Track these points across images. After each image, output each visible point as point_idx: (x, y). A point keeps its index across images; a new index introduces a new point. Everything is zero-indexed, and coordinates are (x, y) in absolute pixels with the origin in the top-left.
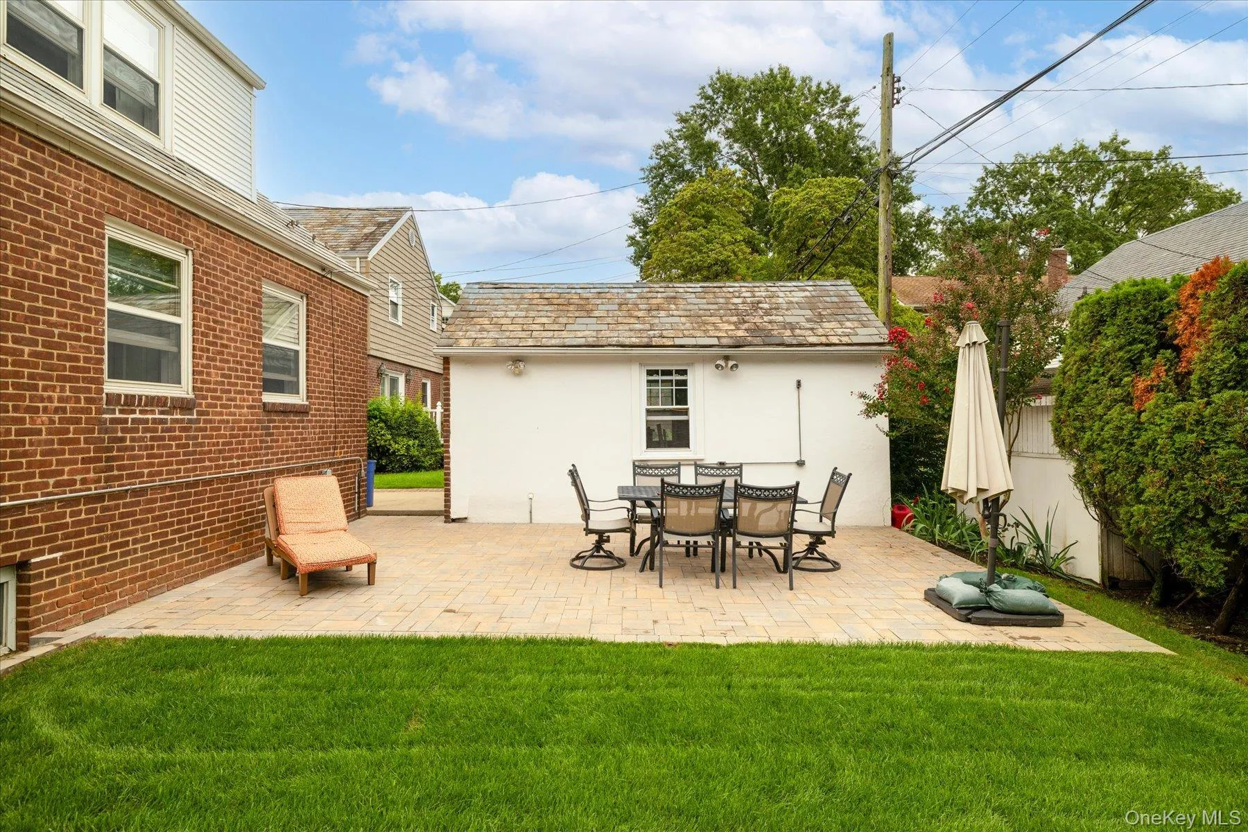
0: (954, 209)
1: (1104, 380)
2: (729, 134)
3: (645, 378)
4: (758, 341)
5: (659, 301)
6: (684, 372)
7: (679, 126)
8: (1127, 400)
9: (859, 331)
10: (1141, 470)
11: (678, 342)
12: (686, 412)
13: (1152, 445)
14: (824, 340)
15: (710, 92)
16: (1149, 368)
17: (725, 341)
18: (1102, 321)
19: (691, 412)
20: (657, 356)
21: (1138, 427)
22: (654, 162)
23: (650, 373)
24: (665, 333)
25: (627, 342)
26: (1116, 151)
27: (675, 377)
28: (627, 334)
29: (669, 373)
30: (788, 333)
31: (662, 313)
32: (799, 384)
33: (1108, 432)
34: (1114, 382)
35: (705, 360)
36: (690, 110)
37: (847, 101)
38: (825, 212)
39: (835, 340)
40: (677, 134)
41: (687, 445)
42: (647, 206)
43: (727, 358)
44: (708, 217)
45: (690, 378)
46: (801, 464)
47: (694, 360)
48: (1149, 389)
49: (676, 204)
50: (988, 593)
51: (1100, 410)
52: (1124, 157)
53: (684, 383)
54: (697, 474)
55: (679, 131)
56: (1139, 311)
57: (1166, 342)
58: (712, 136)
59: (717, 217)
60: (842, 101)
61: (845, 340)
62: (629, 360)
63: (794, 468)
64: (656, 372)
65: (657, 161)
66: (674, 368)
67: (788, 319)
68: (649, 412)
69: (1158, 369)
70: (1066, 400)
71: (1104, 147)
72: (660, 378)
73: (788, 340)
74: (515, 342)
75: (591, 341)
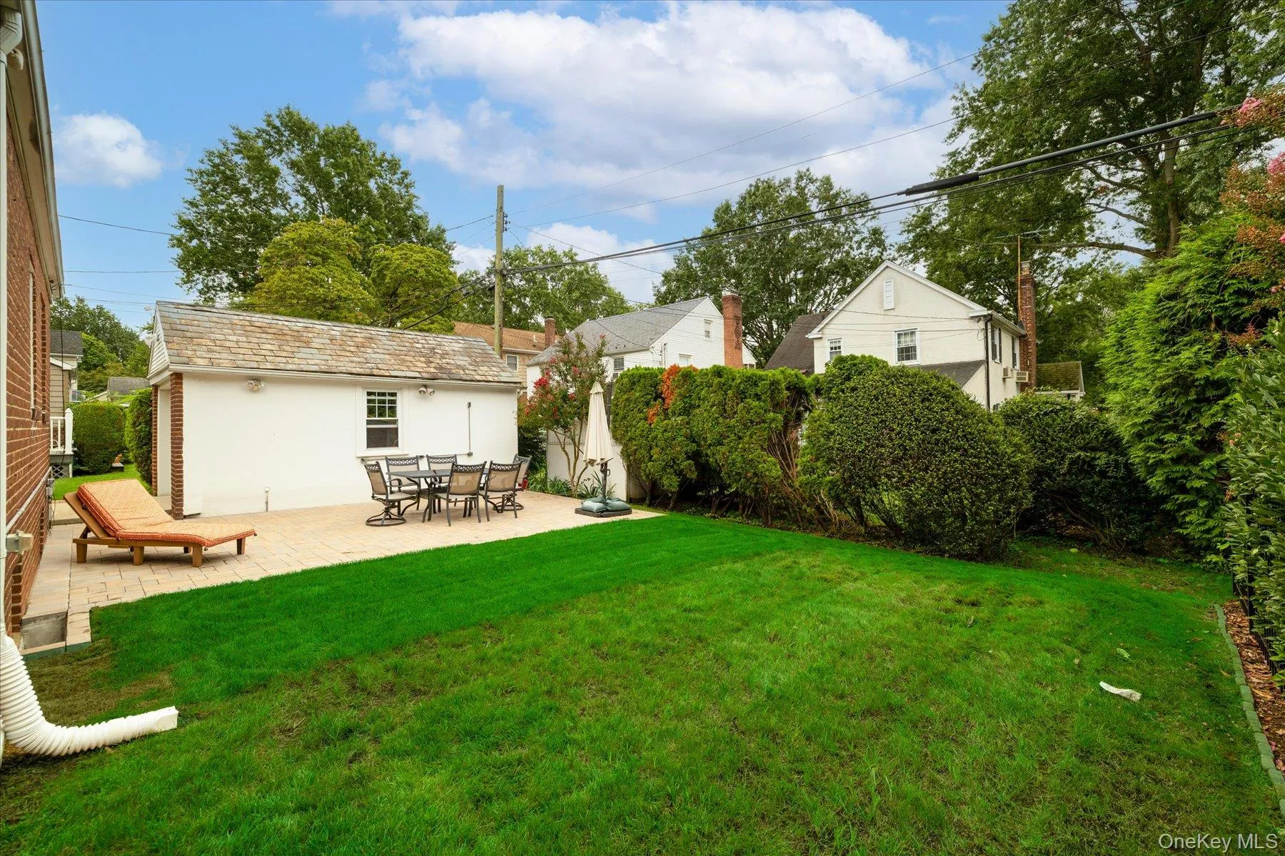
0: (476, 272)
1: (636, 410)
2: (293, 165)
3: (365, 398)
4: (445, 376)
5: (361, 340)
6: (394, 394)
7: (237, 141)
8: (646, 419)
9: (502, 374)
10: (651, 448)
11: (393, 373)
12: (395, 422)
13: (656, 437)
14: (484, 378)
15: (277, 123)
16: (654, 406)
17: (425, 375)
18: (634, 383)
19: (400, 423)
20: (376, 383)
21: (650, 430)
22: (207, 167)
23: (369, 394)
24: (380, 366)
25: (354, 371)
26: (571, 258)
27: (388, 398)
28: (350, 364)
29: (384, 394)
30: (462, 372)
31: (369, 350)
32: (469, 405)
33: (638, 432)
34: (640, 411)
35: (409, 387)
36: (254, 132)
37: (406, 174)
38: (422, 272)
39: (491, 379)
40: (233, 147)
41: (397, 445)
42: (195, 209)
43: (425, 386)
44: (325, 258)
45: (399, 399)
46: (470, 454)
47: (402, 387)
48: (654, 415)
49: (293, 239)
50: (607, 504)
51: (634, 423)
52: (575, 263)
53: (394, 402)
54: (429, 463)
55: (236, 145)
56: (649, 382)
57: (658, 396)
58: (275, 162)
59: (333, 259)
60: (402, 173)
61: (496, 379)
62: (353, 384)
63: (466, 457)
64: (373, 394)
65: (209, 167)
66: (387, 391)
67: (459, 363)
68: (369, 422)
69: (657, 406)
70: (618, 418)
71: (565, 255)
72: (377, 398)
73: (465, 377)
74: (255, 365)
75: (324, 368)
